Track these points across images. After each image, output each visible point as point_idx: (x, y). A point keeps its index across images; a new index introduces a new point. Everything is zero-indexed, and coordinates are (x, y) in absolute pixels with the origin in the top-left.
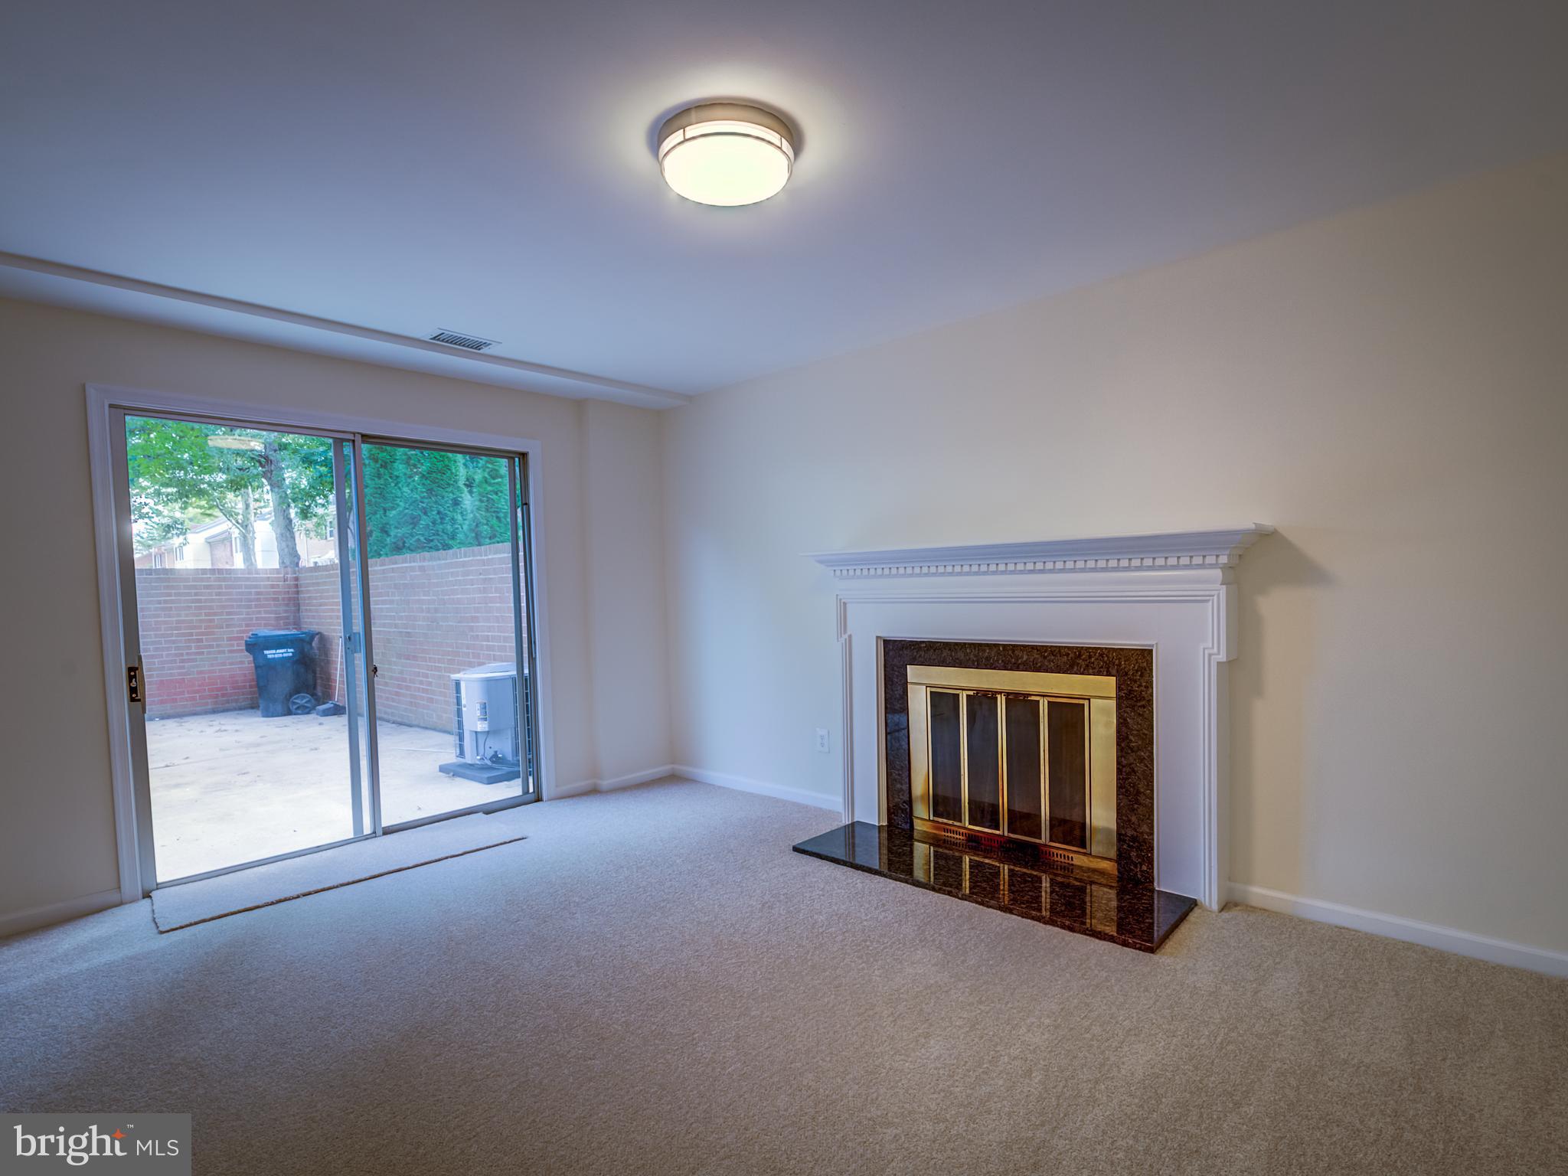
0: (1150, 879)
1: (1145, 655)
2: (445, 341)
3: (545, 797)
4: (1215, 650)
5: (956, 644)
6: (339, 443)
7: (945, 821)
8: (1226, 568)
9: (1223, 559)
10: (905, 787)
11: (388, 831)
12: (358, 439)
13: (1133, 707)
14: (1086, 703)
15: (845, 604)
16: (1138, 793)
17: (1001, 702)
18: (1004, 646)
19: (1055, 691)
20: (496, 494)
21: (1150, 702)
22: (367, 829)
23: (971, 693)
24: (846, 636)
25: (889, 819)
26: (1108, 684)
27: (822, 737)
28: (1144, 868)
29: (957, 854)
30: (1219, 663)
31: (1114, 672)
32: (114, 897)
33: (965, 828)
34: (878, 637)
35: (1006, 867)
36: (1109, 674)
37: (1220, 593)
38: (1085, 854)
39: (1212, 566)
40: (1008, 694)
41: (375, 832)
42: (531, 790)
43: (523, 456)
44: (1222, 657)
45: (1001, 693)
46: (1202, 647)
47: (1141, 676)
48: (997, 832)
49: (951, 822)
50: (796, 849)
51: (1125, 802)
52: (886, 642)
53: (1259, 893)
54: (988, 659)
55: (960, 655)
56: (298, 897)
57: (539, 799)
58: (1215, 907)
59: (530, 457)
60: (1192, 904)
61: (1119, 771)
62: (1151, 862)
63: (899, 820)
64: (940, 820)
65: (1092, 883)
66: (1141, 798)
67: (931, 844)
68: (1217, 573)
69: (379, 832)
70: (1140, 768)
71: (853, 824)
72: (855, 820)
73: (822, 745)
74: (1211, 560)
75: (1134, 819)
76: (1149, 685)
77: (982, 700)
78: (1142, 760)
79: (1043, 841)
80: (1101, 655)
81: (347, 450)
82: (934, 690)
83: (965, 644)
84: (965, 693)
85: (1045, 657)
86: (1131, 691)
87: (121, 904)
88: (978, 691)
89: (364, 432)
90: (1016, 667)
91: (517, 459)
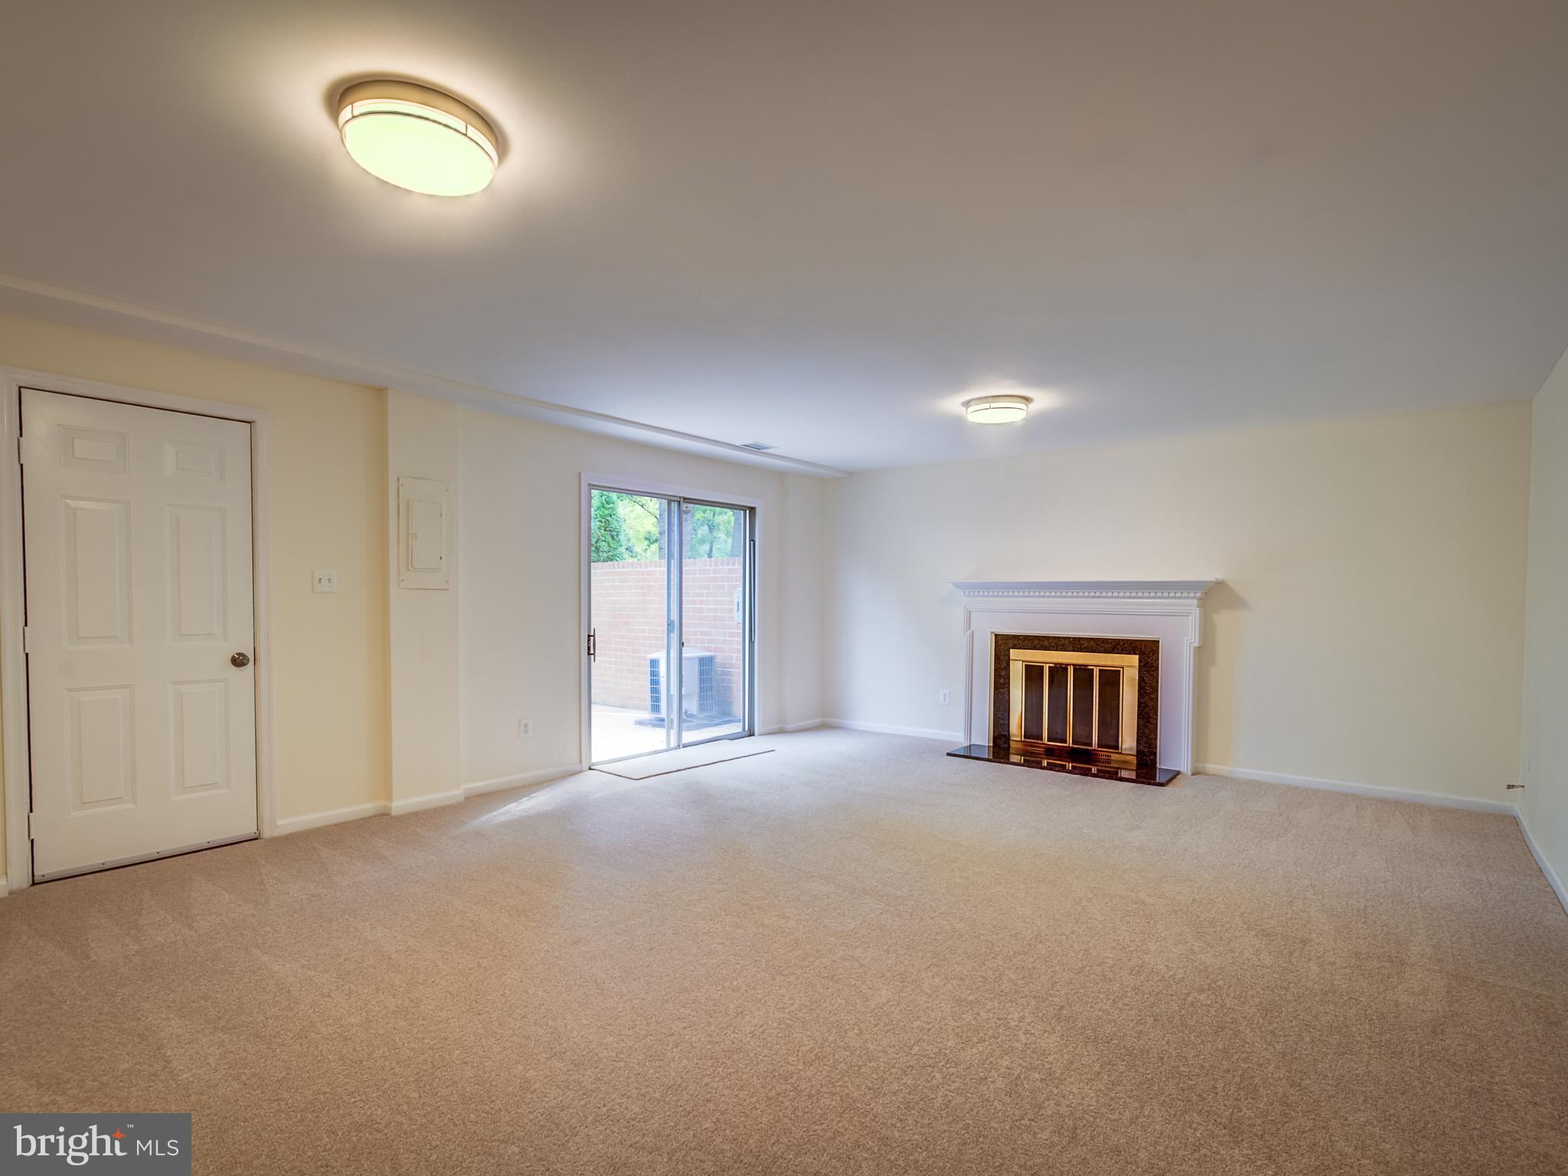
0: (1154, 762)
1: (1155, 644)
2: (755, 448)
3: (756, 733)
4: (1193, 641)
5: (1044, 637)
6: (669, 502)
7: (1032, 741)
8: (1200, 599)
9: (1198, 595)
10: (1006, 722)
11: (685, 746)
12: (682, 500)
13: (1148, 671)
14: (1121, 669)
15: (970, 612)
16: (1150, 717)
17: (1071, 671)
18: (1073, 638)
19: (1103, 663)
20: (611, 516)
21: (1157, 668)
22: (673, 744)
23: (1052, 665)
24: (970, 632)
25: (994, 743)
26: (1135, 659)
27: (945, 695)
28: (1152, 757)
29: (1039, 759)
30: (1195, 648)
31: (1138, 652)
32: (578, 768)
33: (1046, 744)
34: (992, 633)
35: (1070, 765)
36: (1136, 654)
37: (1196, 613)
38: (1117, 753)
39: (1194, 598)
40: (1074, 665)
41: (679, 746)
42: (747, 729)
43: (752, 510)
44: (1197, 644)
45: (1070, 665)
46: (1186, 639)
47: (1153, 654)
48: (1065, 745)
49: (1035, 741)
50: (948, 754)
51: (1142, 723)
52: (997, 636)
53: (1211, 767)
54: (1063, 645)
55: (1046, 643)
56: (685, 769)
57: (751, 734)
58: (1189, 773)
59: (758, 511)
60: (1178, 773)
61: (1139, 706)
62: (1155, 754)
63: (1001, 742)
64: (1028, 740)
65: (1121, 769)
66: (1151, 720)
67: (1021, 756)
68: (1195, 602)
69: (681, 746)
70: (1151, 703)
71: (970, 746)
72: (972, 743)
73: (945, 700)
74: (1192, 595)
75: (1147, 731)
76: (1157, 659)
77: (1058, 671)
78: (1152, 699)
79: (1093, 748)
80: (1131, 643)
81: (675, 506)
82: (1027, 663)
83: (1049, 637)
84: (1048, 665)
85: (1098, 645)
86: (1147, 663)
87: (581, 772)
88: (1056, 664)
89: (685, 496)
90: (1081, 650)
91: (748, 511)
